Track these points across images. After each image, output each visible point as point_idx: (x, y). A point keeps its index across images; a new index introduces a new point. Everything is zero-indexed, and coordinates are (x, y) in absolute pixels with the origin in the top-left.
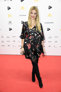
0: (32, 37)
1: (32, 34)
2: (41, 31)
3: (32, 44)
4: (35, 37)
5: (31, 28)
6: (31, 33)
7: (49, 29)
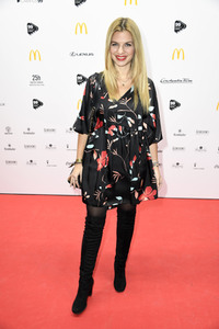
0: (116, 129)
1: (119, 117)
4: (127, 129)
6: (114, 113)
7: (175, 105)
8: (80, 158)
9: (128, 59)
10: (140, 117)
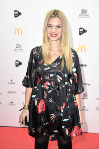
0: (49, 84)
1: (51, 75)
2: (75, 70)
3: (51, 101)
5: (49, 61)
8: (27, 105)
9: (59, 36)
10: (66, 75)
